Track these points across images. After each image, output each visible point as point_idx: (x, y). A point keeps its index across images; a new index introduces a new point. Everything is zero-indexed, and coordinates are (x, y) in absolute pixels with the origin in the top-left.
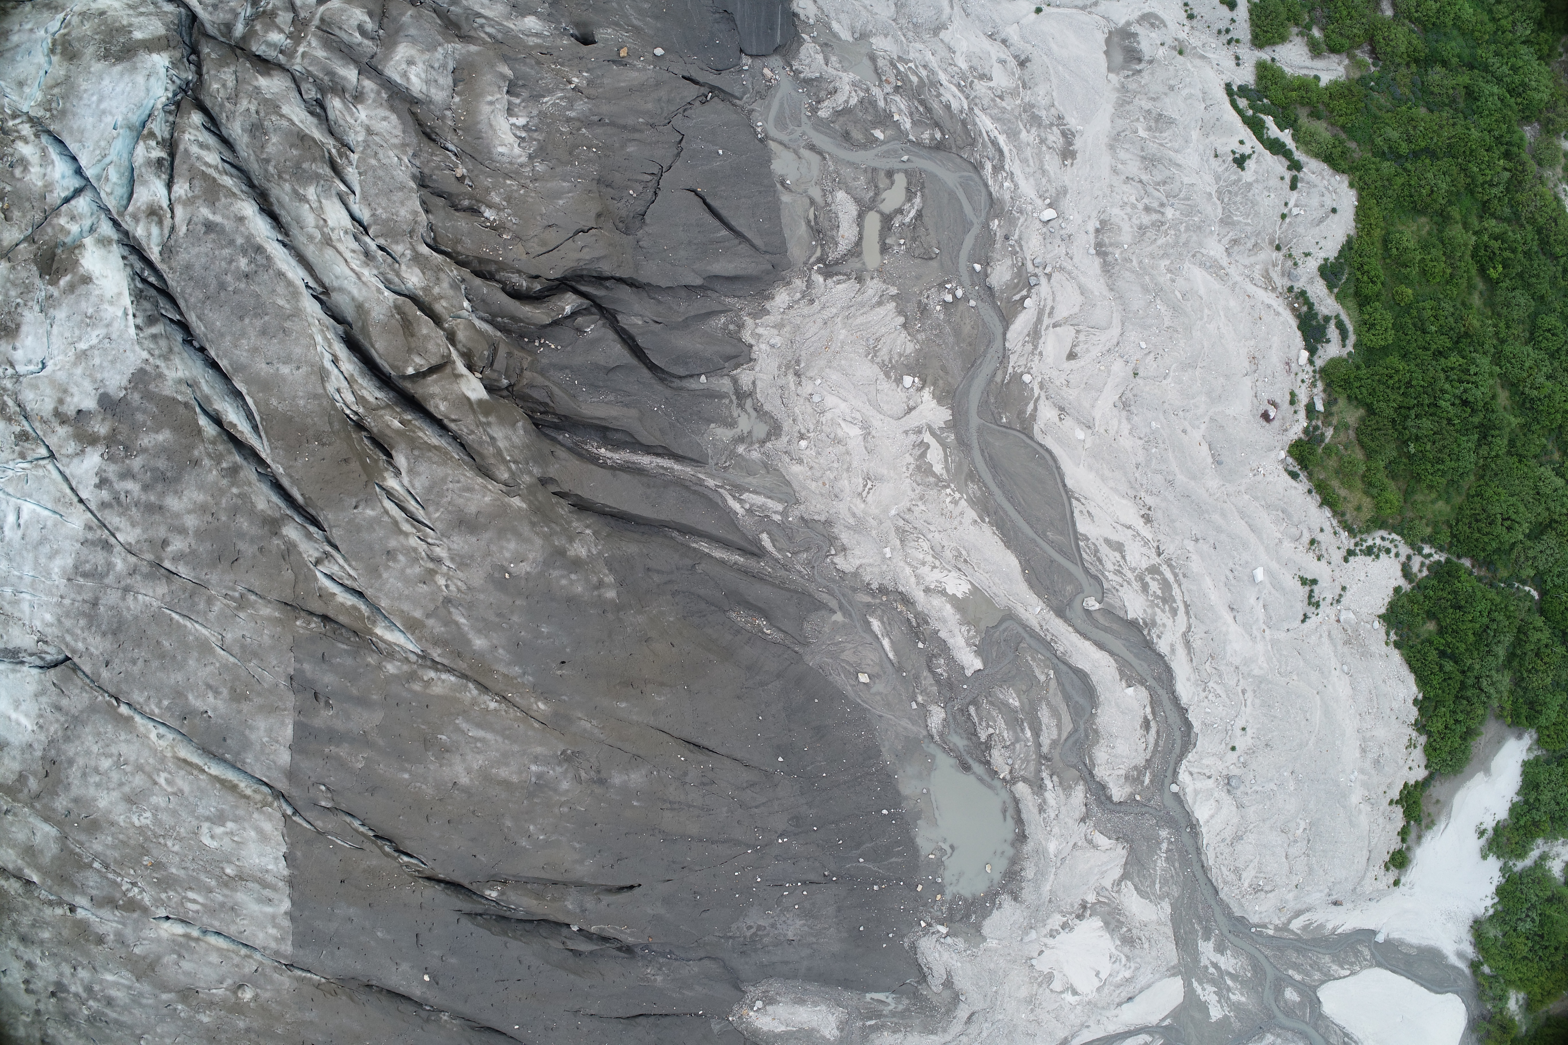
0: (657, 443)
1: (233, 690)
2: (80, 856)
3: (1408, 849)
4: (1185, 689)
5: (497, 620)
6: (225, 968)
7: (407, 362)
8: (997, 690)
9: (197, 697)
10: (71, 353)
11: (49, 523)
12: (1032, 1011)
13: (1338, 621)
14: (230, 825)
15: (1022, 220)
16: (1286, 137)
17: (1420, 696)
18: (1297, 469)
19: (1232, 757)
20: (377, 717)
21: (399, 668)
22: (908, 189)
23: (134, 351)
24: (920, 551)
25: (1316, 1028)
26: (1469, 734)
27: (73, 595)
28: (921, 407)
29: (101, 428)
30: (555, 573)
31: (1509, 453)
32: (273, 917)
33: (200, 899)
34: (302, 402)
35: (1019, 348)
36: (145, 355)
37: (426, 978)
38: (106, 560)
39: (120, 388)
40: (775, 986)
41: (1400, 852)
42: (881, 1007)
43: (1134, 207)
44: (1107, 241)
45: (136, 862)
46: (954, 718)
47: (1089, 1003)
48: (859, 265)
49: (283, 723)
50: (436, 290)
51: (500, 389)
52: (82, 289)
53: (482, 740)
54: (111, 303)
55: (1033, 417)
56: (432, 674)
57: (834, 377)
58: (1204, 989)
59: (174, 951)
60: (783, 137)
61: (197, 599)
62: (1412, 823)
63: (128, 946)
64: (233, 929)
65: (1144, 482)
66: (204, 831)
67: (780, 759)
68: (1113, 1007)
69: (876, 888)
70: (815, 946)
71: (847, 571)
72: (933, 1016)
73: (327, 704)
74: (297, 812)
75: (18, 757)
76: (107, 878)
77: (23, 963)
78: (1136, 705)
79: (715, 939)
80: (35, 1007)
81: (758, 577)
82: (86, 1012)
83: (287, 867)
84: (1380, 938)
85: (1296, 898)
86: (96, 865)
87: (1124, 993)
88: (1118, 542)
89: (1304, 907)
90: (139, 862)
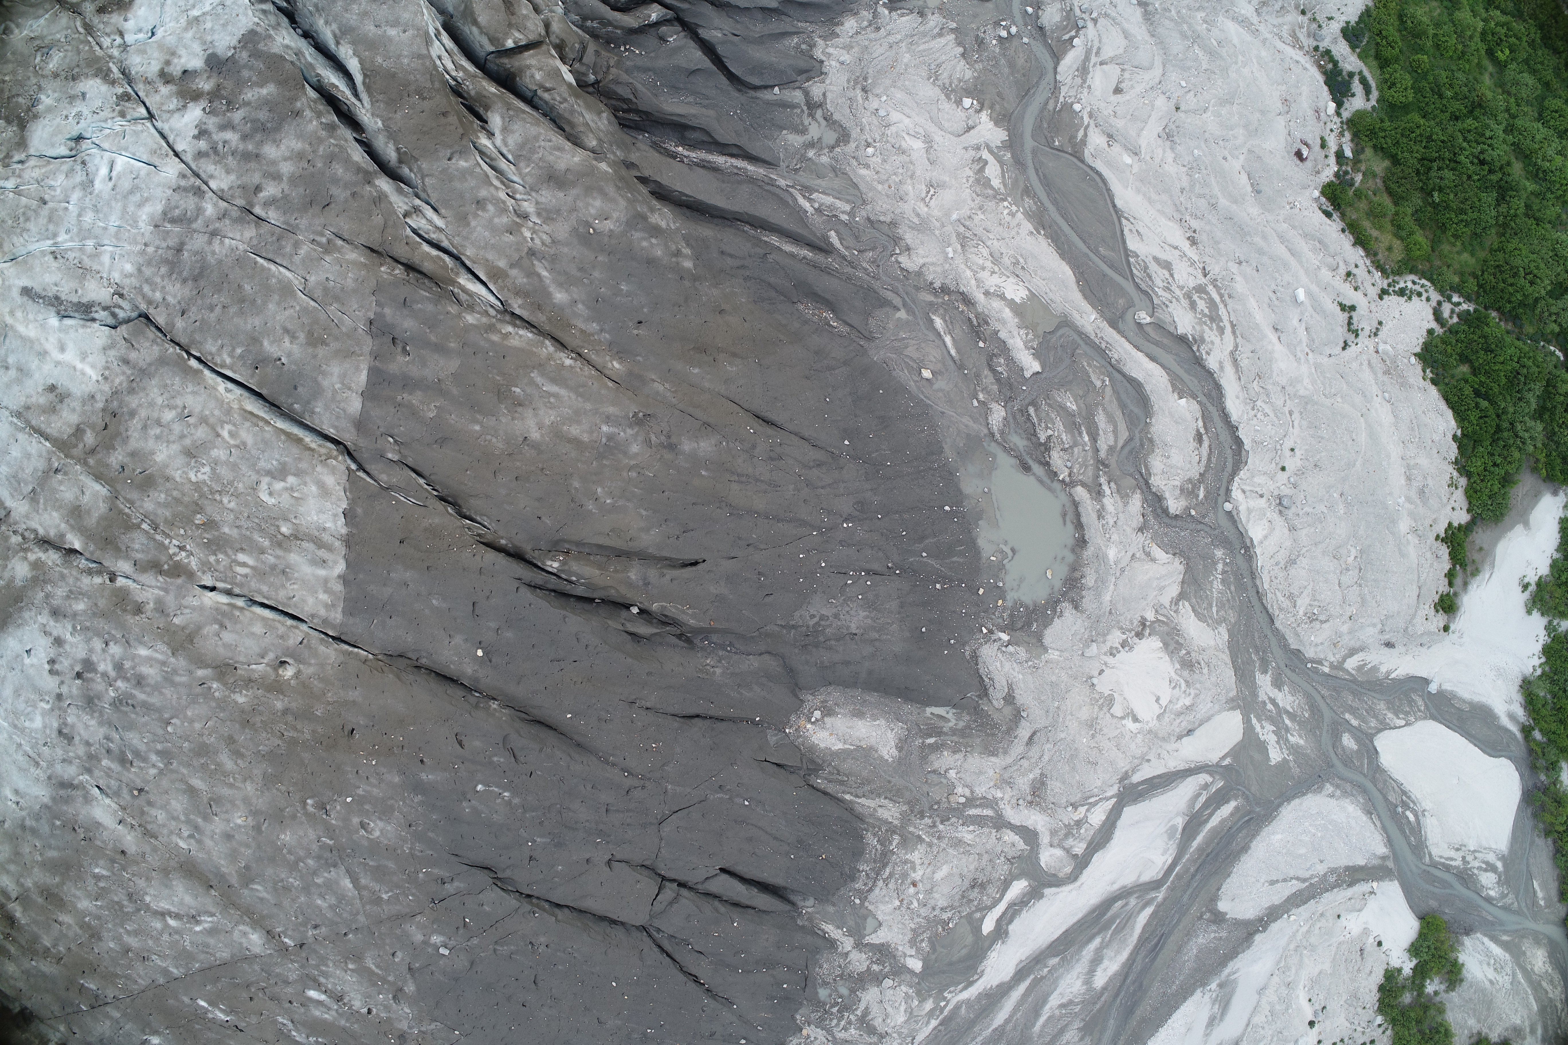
0: (732, 142)
1: (310, 334)
2: (128, 516)
3: (1456, 594)
4: (1234, 406)
5: (579, 274)
6: (268, 640)
7: (507, 35)
8: (1055, 393)
9: (272, 343)
10: (183, 21)
11: (143, 173)
12: (1093, 736)
13: (1377, 352)
14: (291, 480)
17: (1459, 433)
18: (1330, 209)
19: (1282, 477)
21: (478, 320)
23: (246, 15)
24: (980, 257)
26: (1507, 481)
27: (157, 242)
28: (979, 128)
30: (637, 235)
31: (1527, 215)
32: (326, 581)
33: (251, 562)
34: (406, 61)
35: (1069, 81)
36: (256, 20)
37: (480, 653)
38: (197, 205)
39: (229, 47)
40: (834, 695)
41: (1448, 594)
42: (942, 724)
45: (188, 521)
46: (1014, 418)
47: (1150, 732)
48: (920, 3)
49: (357, 369)
51: (587, 84)
53: (556, 396)
55: (1084, 142)
56: (510, 329)
57: (898, 96)
58: (1263, 727)
59: (216, 621)
61: (284, 243)
62: (1458, 567)
63: (168, 615)
64: (282, 594)
65: (1189, 206)
66: (264, 486)
67: (846, 442)
68: (1173, 739)
69: (938, 586)
70: (877, 644)
71: (911, 270)
72: (993, 735)
73: (404, 349)
74: (361, 467)
75: (78, 408)
76: (155, 539)
77: (51, 639)
78: (1188, 416)
79: (777, 629)
80: (58, 691)
81: (826, 271)
82: (112, 694)
83: (346, 524)
84: (1433, 688)
85: (1350, 632)
86: (144, 526)
87: (1184, 723)
88: (1166, 261)
89: (1357, 645)
90: (190, 521)
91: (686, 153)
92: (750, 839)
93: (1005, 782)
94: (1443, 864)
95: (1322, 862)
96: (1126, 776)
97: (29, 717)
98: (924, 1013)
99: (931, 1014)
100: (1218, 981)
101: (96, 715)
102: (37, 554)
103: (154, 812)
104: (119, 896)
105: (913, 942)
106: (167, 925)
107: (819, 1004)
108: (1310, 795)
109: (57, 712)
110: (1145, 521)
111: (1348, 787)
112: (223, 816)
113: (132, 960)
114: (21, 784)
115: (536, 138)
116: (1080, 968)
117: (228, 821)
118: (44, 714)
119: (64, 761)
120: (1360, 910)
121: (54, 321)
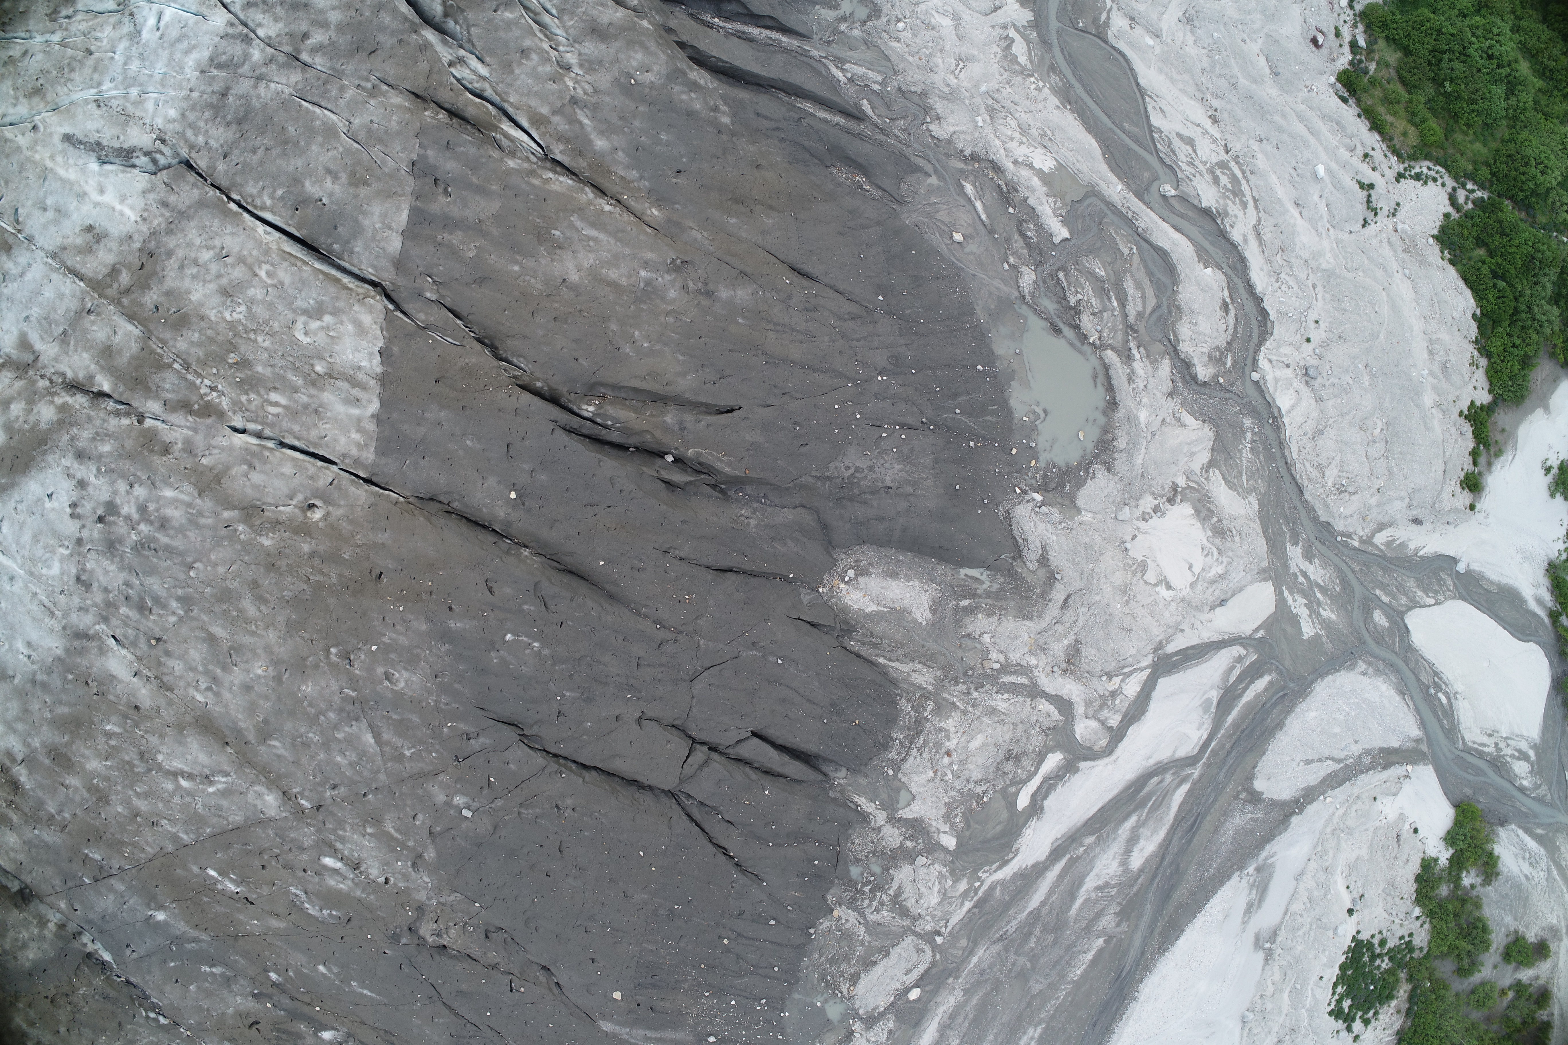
0: (767, 13)
1: (353, 174)
2: (160, 355)
3: (1480, 474)
4: (1259, 278)
5: (619, 123)
6: (298, 480)
8: (1083, 259)
9: (313, 184)
11: (191, 23)
12: (1127, 603)
13: (1396, 231)
17: (1478, 312)
18: (1346, 94)
19: (1307, 348)
21: (519, 165)
24: (1009, 128)
25: (1406, 661)
26: (1526, 363)
27: (203, 87)
28: (1005, 8)
30: (677, 88)
32: (359, 420)
33: (283, 401)
37: (513, 495)
38: (244, 51)
40: (868, 554)
41: (1473, 473)
42: (975, 585)
45: (221, 360)
46: (1045, 282)
47: (1183, 600)
49: (399, 209)
53: (595, 239)
55: (1107, 24)
56: (550, 175)
58: (1295, 600)
59: (245, 461)
61: (329, 87)
62: (1482, 446)
63: (196, 455)
64: (314, 434)
65: (1210, 86)
66: (299, 325)
67: (880, 298)
68: (1207, 608)
69: (972, 444)
70: (912, 499)
71: (941, 138)
72: (1027, 598)
73: (446, 190)
74: (398, 308)
75: (114, 248)
76: (186, 379)
77: (74, 482)
78: (1215, 286)
79: (811, 480)
80: (78, 535)
81: (859, 136)
82: (135, 538)
83: (382, 363)
84: (1461, 567)
85: (1378, 506)
86: (176, 366)
87: (1217, 593)
88: (1189, 138)
89: (1386, 519)
90: (223, 360)
91: (722, 24)
92: (783, 701)
93: (1040, 648)
94: (1476, 750)
95: (1356, 742)
96: (1159, 646)
97: (47, 563)
98: (958, 894)
99: (965, 895)
100: (1255, 865)
101: (117, 559)
102: (63, 398)
103: (171, 663)
104: (130, 755)
105: (947, 818)
106: (178, 787)
107: (850, 883)
108: (1343, 672)
109: (76, 558)
110: (1175, 387)
111: (1381, 665)
112: (243, 666)
113: (140, 825)
114: (34, 635)
116: (1116, 848)
117: (248, 671)
118: (62, 560)
119: (80, 609)
120: (1395, 794)
121: (94, 166)
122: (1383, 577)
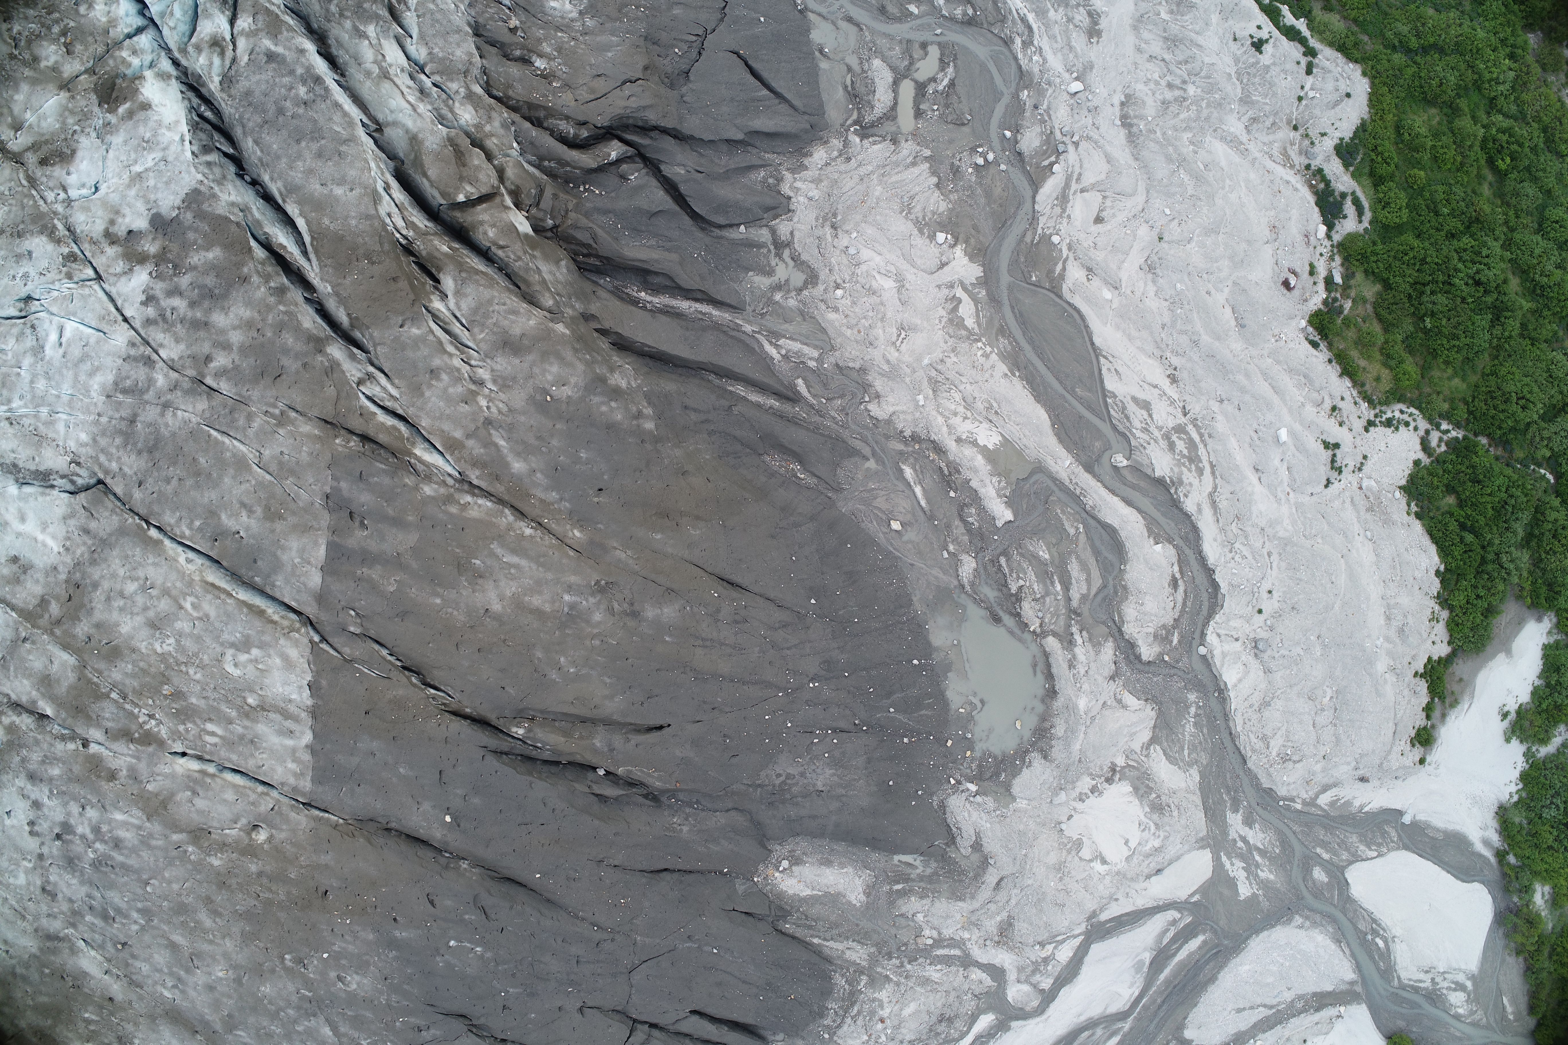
0: (696, 287)
1: (267, 508)
2: (97, 685)
3: (1433, 727)
4: (1212, 549)
5: (536, 443)
6: (240, 806)
7: (458, 190)
8: (1027, 542)
9: (230, 517)
10: (126, 176)
11: (92, 341)
12: (1061, 879)
13: (1361, 488)
14: (255, 652)
15: (1050, 91)
16: (1301, 25)
17: (1442, 568)
18: (1317, 338)
19: (1259, 620)
20: (411, 538)
21: (436, 491)
22: (941, 60)
23: (189, 173)
24: (952, 402)
26: (1490, 612)
27: (110, 413)
28: (953, 264)
29: (151, 247)
30: (596, 399)
31: (1522, 335)
32: (294, 751)
33: (219, 732)
34: (353, 222)
35: (1047, 210)
36: (200, 177)
37: (448, 819)
38: (147, 376)
39: (173, 207)
40: (802, 845)
41: (1425, 728)
42: (909, 870)
43: (1157, 83)
44: (1132, 113)
45: (155, 691)
46: (985, 568)
47: (1118, 873)
48: (894, 129)
49: (316, 543)
50: (488, 128)
51: (545, 230)
52: (141, 115)
53: (517, 567)
54: (169, 128)
55: (1062, 277)
56: (468, 498)
57: (870, 232)
58: (1232, 864)
59: (188, 788)
60: (823, 10)
61: (236, 416)
62: (1436, 700)
63: (141, 782)
64: (253, 762)
65: (1170, 342)
66: (228, 657)
67: (813, 601)
68: (1142, 879)
69: (906, 740)
70: (844, 799)
71: (880, 418)
72: (961, 881)
73: (362, 524)
74: (324, 639)
75: (41, 580)
76: (124, 709)
77: (29, 803)
78: (1164, 562)
79: (743, 787)
80: (39, 851)
81: (793, 421)
82: (92, 856)
83: (312, 696)
84: (1407, 819)
85: (1324, 771)
86: (114, 695)
87: (1154, 864)
88: (1145, 401)
89: (1332, 781)
90: (158, 692)
91: (649, 298)
92: (719, 984)
93: (972, 924)
94: (1412, 986)
95: (1290, 989)
96: (1093, 915)
97: (13, 874)
101: (77, 874)
102: (11, 718)
103: (138, 964)
104: (109, 1038)
108: (1278, 927)
109: (40, 871)
110: (1117, 668)
111: (1318, 918)
112: (204, 969)
114: (10, 935)
115: (490, 302)
117: (210, 974)
118: (27, 872)
119: (49, 915)
120: (1326, 1034)
121: (13, 489)
122: (1325, 835)
